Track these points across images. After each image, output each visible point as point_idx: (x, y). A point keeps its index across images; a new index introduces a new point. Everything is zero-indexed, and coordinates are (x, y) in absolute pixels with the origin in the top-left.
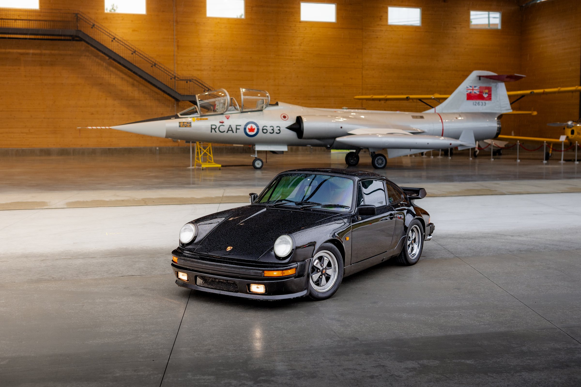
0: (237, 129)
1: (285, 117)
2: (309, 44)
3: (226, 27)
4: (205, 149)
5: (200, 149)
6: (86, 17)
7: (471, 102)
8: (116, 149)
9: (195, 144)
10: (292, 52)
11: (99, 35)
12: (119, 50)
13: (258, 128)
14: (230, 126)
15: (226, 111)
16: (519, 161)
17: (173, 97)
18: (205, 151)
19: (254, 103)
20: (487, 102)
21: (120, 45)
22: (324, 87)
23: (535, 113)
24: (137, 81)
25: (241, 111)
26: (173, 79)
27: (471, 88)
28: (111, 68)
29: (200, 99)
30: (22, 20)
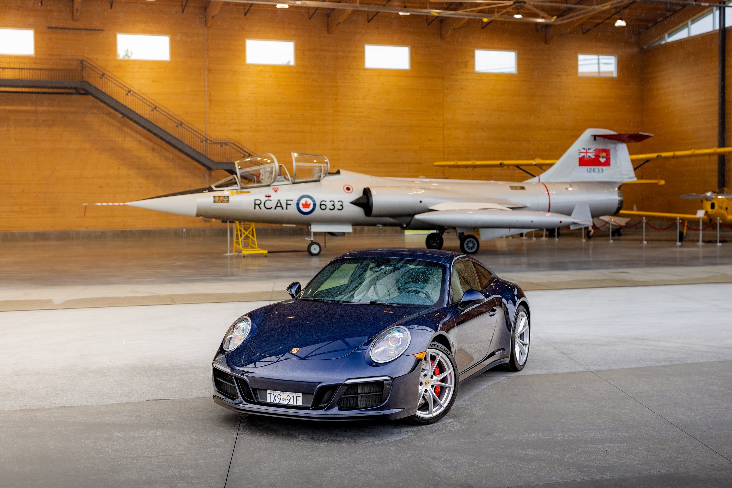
0: (287, 204)
1: (348, 189)
2: (376, 97)
3: (271, 76)
4: (246, 231)
5: (241, 231)
6: (94, 65)
7: (585, 168)
8: (131, 232)
9: (234, 224)
10: (355, 108)
11: (109, 87)
12: (135, 106)
13: (314, 203)
14: (279, 200)
15: (273, 182)
16: (645, 243)
17: (204, 165)
18: (247, 233)
19: (310, 171)
20: (605, 168)
21: (137, 100)
22: (395, 151)
23: (662, 182)
24: (158, 145)
25: (292, 181)
26: (204, 142)
27: (585, 151)
28: (126, 129)
29: (239, 167)
30: (13, 68)
